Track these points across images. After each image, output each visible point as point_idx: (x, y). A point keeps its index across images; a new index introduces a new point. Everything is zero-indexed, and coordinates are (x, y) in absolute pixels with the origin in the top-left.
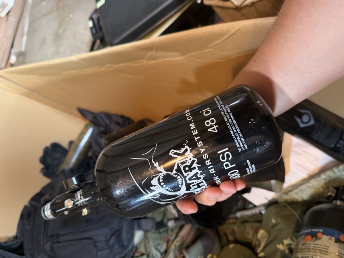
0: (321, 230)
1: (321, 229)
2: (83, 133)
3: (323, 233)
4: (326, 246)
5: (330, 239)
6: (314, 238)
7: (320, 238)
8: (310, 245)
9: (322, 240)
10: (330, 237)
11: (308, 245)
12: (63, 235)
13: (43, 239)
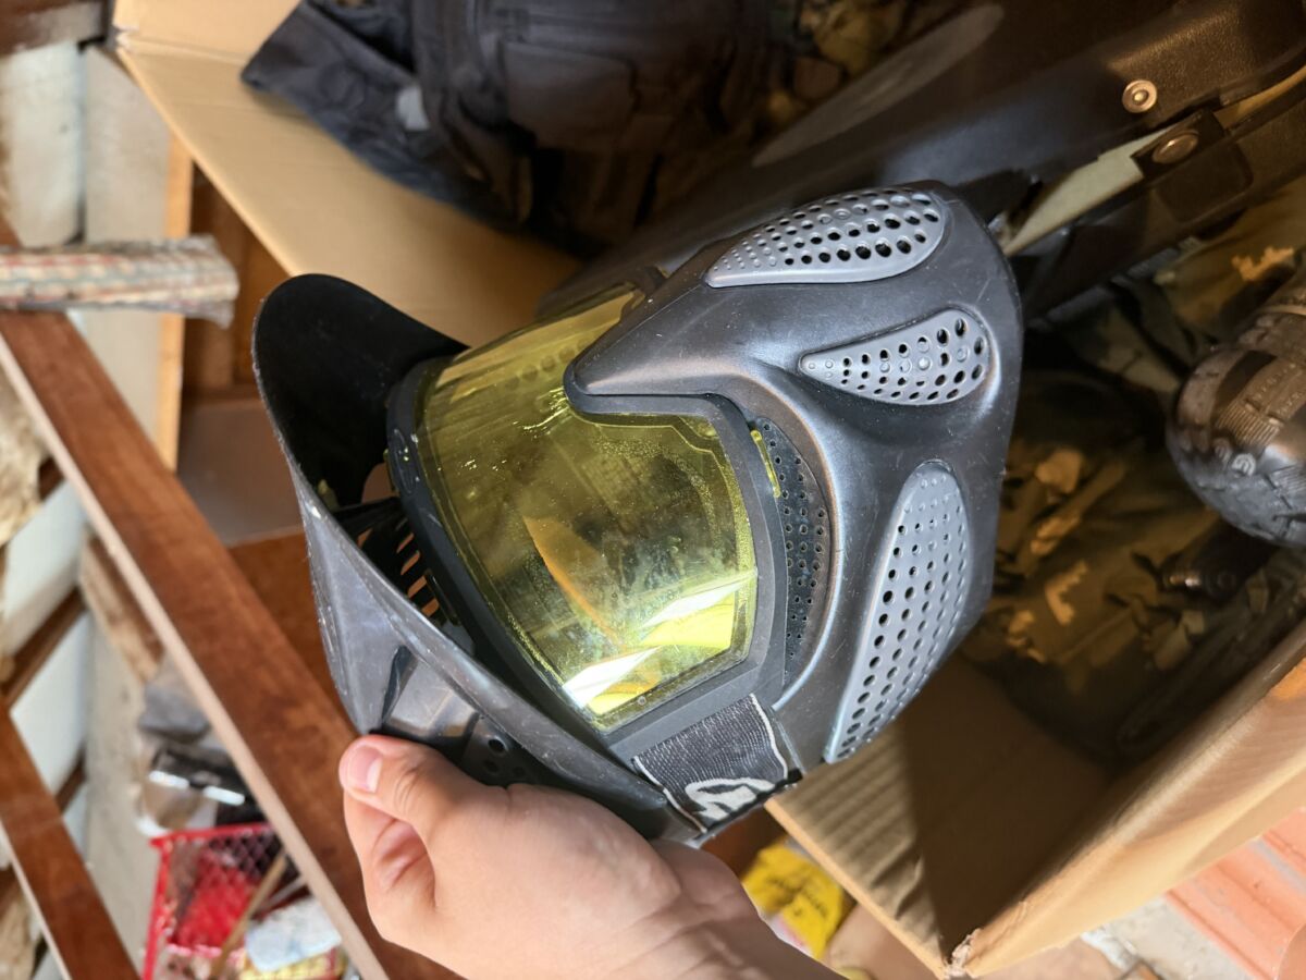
12: (540, 21)
13: (475, 17)
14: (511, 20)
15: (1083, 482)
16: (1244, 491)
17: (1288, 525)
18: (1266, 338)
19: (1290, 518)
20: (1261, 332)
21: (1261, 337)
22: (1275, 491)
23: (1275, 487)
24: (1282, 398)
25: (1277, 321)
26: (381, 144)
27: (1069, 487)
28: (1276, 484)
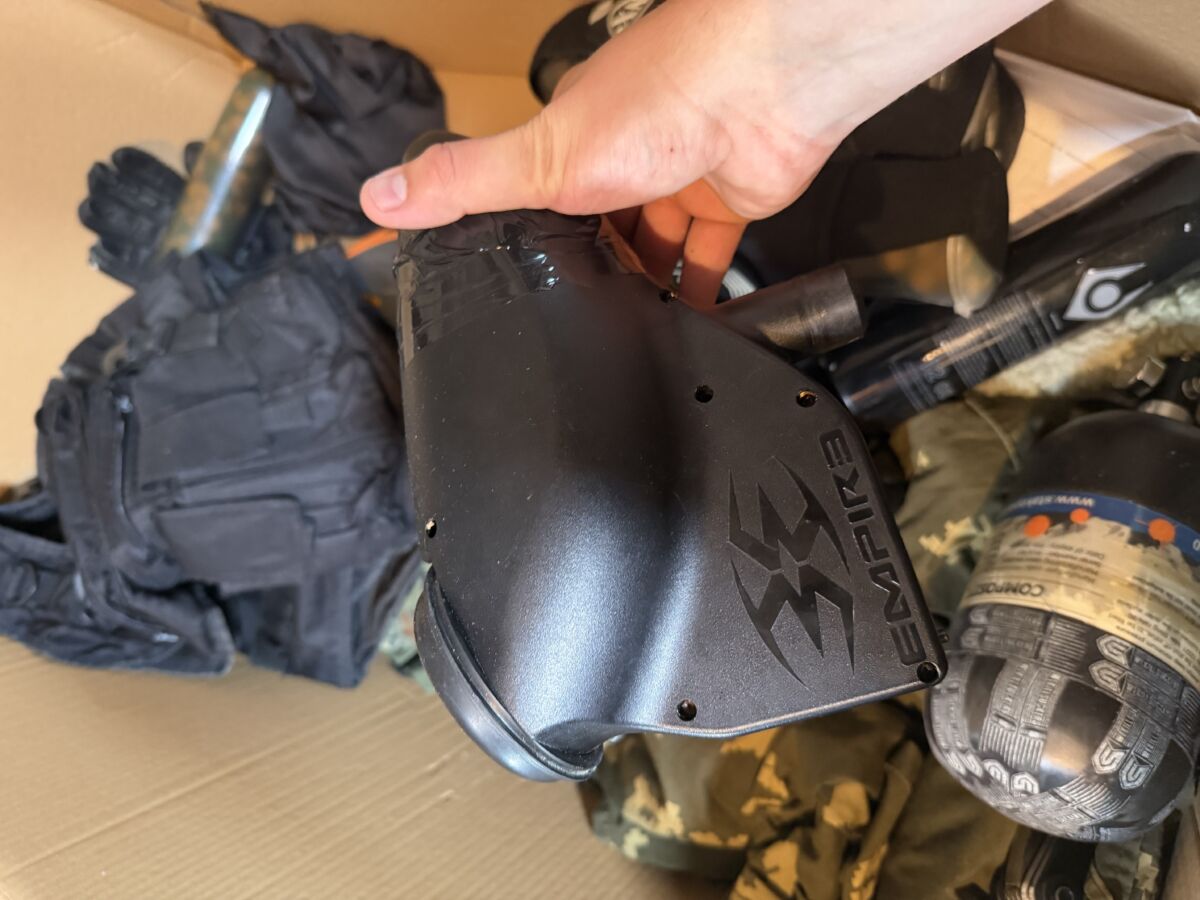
0: (1089, 502)
1: (1088, 497)
2: (233, 114)
3: (1094, 512)
4: (1096, 554)
5: (1114, 531)
6: (1059, 527)
7: (1080, 528)
8: (1037, 549)
9: (1084, 534)
10: (1114, 524)
11: (1032, 548)
12: (191, 484)
13: (123, 496)
14: (162, 490)
15: (874, 806)
16: (1037, 810)
17: (1098, 832)
18: (987, 638)
19: (1097, 827)
20: (979, 630)
21: (982, 637)
22: (1070, 805)
23: (1068, 802)
24: (1031, 706)
25: (989, 615)
26: (62, 630)
27: (864, 818)
28: (1067, 798)
